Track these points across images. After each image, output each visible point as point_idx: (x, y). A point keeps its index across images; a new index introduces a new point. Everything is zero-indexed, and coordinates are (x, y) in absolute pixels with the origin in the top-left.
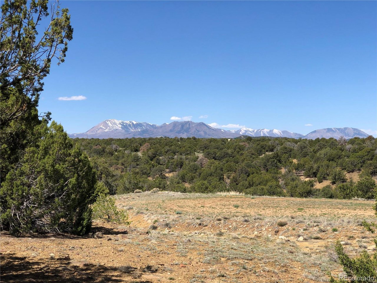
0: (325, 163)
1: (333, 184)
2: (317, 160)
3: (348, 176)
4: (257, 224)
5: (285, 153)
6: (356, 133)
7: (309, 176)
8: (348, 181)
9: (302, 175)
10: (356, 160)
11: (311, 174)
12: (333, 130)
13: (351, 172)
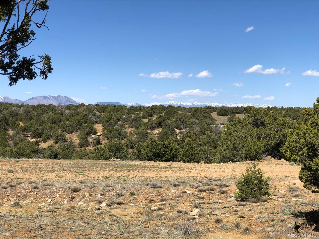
0: (49, 126)
1: (56, 144)
2: (42, 123)
3: (68, 136)
4: (49, 191)
5: (12, 116)
6: (67, 100)
7: (34, 137)
8: (68, 140)
9: (28, 136)
10: (75, 123)
11: (37, 135)
12: (48, 98)
13: (71, 133)
